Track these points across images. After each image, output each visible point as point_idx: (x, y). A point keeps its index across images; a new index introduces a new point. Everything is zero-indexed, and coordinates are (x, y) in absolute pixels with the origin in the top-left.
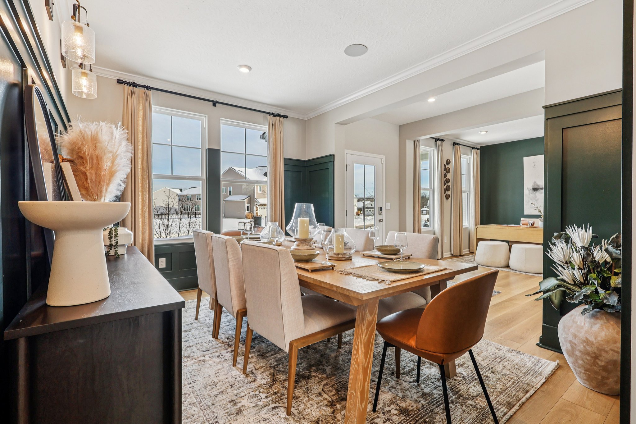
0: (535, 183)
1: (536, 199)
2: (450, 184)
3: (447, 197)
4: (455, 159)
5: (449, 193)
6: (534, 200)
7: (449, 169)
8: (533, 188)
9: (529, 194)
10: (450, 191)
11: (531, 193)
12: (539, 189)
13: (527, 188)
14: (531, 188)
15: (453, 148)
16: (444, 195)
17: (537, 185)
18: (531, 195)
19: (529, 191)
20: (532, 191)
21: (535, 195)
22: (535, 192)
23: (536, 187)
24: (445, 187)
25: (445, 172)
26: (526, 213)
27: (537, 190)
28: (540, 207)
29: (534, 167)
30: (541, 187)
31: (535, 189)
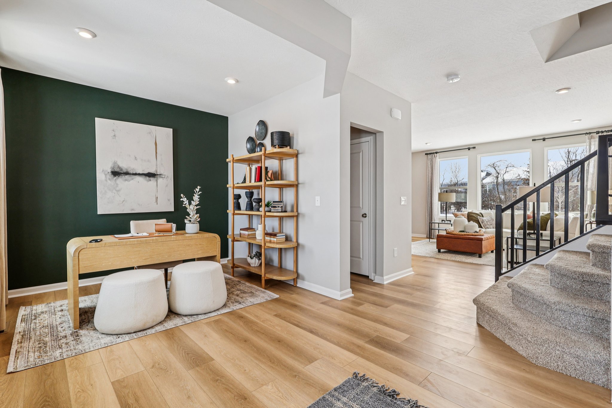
0: (115, 163)
1: (118, 189)
6: (114, 191)
8: (113, 170)
9: (106, 180)
11: (110, 179)
12: (121, 173)
13: (101, 170)
14: (110, 170)
17: (119, 167)
18: (109, 181)
19: (106, 175)
20: (110, 176)
21: (116, 182)
22: (115, 178)
23: (117, 170)
26: (99, 212)
27: (119, 175)
28: (124, 201)
29: (114, 137)
30: (125, 171)
31: (115, 174)
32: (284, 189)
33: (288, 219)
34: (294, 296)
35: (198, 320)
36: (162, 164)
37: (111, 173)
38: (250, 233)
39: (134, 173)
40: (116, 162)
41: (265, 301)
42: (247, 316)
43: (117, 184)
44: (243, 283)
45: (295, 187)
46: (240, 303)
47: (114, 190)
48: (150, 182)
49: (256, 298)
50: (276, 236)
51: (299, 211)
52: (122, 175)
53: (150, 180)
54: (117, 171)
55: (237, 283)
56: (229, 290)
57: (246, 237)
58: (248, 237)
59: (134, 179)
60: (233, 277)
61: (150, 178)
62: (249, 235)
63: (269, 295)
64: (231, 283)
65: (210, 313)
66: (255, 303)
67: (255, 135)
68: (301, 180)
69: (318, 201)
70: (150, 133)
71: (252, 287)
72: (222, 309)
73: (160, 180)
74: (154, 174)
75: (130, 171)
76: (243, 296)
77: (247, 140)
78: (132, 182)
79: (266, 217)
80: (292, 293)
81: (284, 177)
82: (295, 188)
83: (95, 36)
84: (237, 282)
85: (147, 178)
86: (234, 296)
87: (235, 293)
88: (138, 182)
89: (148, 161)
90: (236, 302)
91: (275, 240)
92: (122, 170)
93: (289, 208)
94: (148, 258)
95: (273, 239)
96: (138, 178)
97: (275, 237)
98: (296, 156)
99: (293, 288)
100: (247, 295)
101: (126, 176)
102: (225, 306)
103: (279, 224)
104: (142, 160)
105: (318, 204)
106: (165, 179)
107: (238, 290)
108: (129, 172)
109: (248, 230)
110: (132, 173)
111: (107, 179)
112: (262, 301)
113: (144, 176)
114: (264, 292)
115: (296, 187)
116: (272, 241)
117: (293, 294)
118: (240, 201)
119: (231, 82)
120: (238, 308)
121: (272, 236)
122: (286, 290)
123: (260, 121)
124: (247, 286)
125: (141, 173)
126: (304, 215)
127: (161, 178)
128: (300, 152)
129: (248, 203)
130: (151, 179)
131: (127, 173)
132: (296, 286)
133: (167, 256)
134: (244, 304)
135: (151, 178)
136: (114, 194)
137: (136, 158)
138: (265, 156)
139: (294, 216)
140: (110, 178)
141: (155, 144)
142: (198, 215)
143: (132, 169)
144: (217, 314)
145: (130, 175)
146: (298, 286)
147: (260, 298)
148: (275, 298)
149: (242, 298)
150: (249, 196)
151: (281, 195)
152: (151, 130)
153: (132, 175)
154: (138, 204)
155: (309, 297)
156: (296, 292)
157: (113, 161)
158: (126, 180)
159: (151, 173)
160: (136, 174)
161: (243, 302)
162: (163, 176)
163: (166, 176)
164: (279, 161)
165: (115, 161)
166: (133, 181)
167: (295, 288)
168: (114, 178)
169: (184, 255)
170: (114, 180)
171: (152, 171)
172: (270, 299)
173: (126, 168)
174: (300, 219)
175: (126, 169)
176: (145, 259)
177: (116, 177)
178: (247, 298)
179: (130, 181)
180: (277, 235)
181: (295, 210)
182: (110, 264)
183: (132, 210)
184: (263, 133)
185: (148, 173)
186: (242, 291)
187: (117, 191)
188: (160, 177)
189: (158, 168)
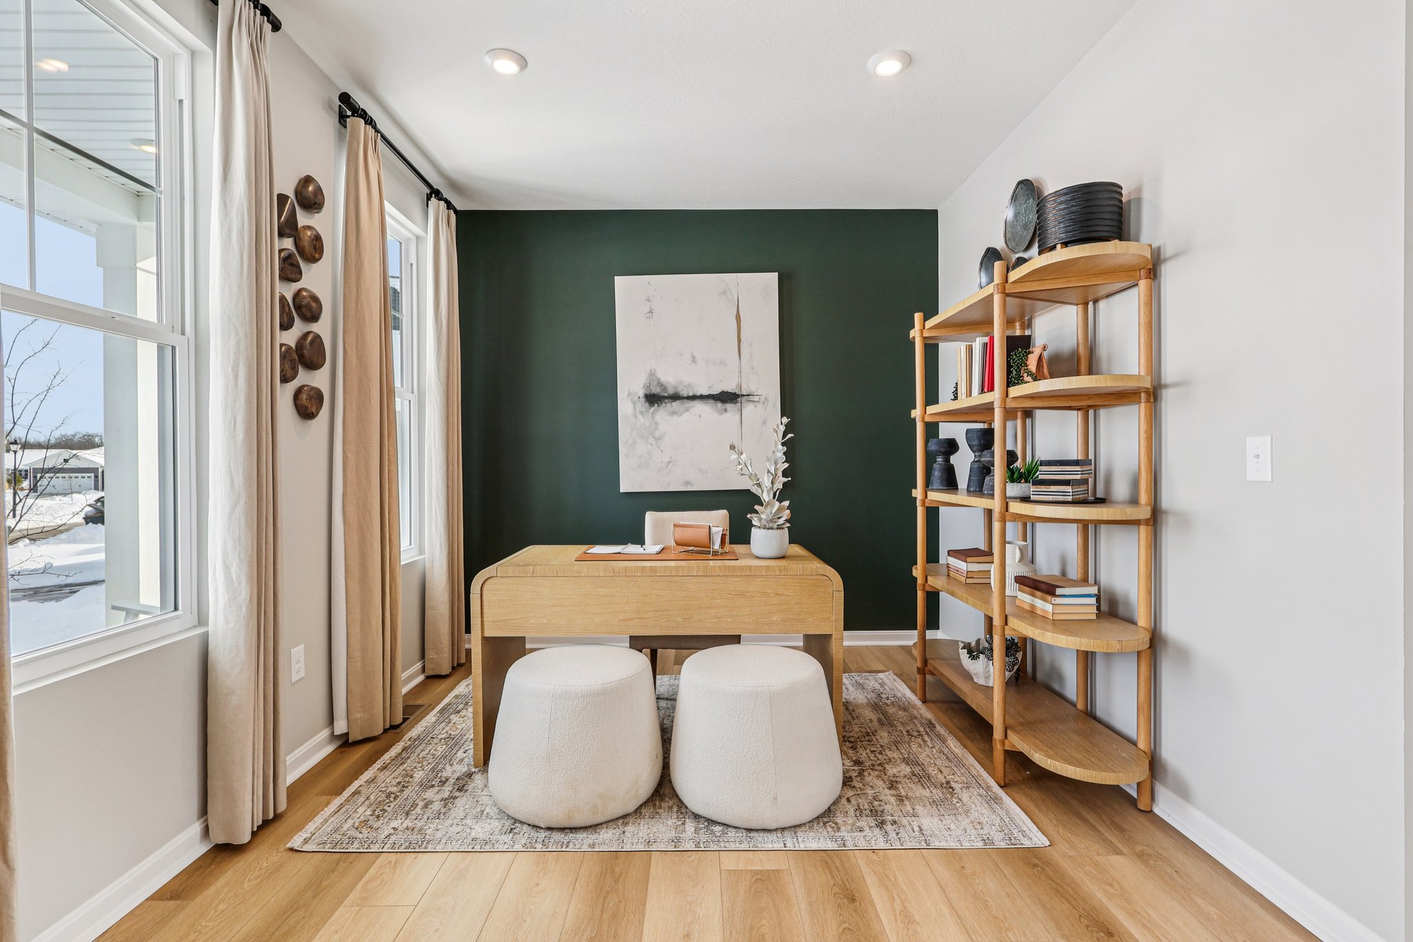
0: (652, 374)
1: (657, 434)
2: (322, 328)
3: (307, 405)
4: (352, 199)
5: (319, 379)
6: (651, 440)
7: (318, 238)
8: (648, 392)
9: (635, 416)
10: (326, 369)
11: (641, 413)
12: (665, 398)
13: (626, 393)
14: (641, 393)
15: (341, 137)
16: (285, 394)
17: (660, 384)
18: (640, 417)
19: (634, 403)
20: (642, 405)
21: (653, 418)
22: (652, 409)
23: (656, 390)
24: (290, 338)
25: (288, 243)
26: (624, 487)
27: (660, 401)
28: (669, 462)
29: (650, 315)
30: (671, 391)
31: (653, 399)
32: (1103, 413)
33: (1119, 533)
34: (1122, 866)
35: (715, 848)
36: (753, 368)
37: (643, 400)
38: (975, 567)
39: (691, 394)
40: (653, 371)
41: (980, 845)
42: (872, 901)
43: (656, 424)
44: (939, 736)
45: (1143, 400)
46: (881, 824)
47: (651, 437)
48: (726, 415)
49: (948, 820)
50: (1053, 594)
51: (1165, 502)
52: (666, 401)
53: (726, 410)
54: (655, 393)
55: (922, 729)
56: (880, 753)
57: (963, 579)
58: (969, 581)
59: (690, 411)
60: (919, 703)
61: (725, 405)
62: (969, 575)
63: (1007, 820)
64: (903, 724)
65: (766, 834)
66: (937, 844)
67: (1005, 237)
68: (1171, 370)
69: (1257, 456)
70: (724, 293)
71: (960, 763)
72: (811, 828)
73: (749, 409)
74: (735, 394)
75: (683, 390)
76: (910, 794)
77: (981, 263)
78: (686, 416)
79: (1007, 518)
80: (1115, 841)
81: (1104, 366)
82: (1143, 405)
83: (523, 62)
84: (922, 725)
85: (720, 405)
86: (879, 783)
87: (892, 770)
88: (700, 416)
89: (721, 363)
90: (874, 813)
91: (1049, 608)
92: (665, 389)
93: (1121, 490)
94: (632, 619)
95: (1044, 606)
96: (699, 407)
97: (1049, 598)
98: (1153, 268)
99: (1132, 820)
100: (926, 793)
101: (674, 404)
102: (826, 817)
103: (1081, 547)
104: (708, 361)
105: (1259, 469)
106: (760, 406)
107: (906, 761)
108: (681, 393)
109: (969, 559)
110: (686, 396)
111: (638, 412)
112: (966, 845)
113: (711, 401)
114: (996, 800)
115: (1148, 401)
116: (1039, 612)
117: (1118, 852)
118: (954, 459)
119: (889, 67)
120: (862, 844)
121: (1038, 593)
122: (1091, 817)
123: (1020, 183)
124: (946, 750)
125: (705, 393)
126: (1186, 521)
127: (750, 403)
128: (1167, 251)
129: (976, 465)
130: (729, 406)
131: (676, 397)
132: (1151, 811)
133: (680, 619)
134: (893, 835)
135: (728, 404)
136: (650, 446)
137: (694, 360)
138: (1008, 295)
139: (1140, 520)
140: (643, 410)
141: (736, 319)
142: (786, 503)
143: (685, 387)
144: (780, 846)
145: (682, 401)
146: (1156, 810)
147: (965, 822)
148: (1027, 844)
149: (900, 799)
150: (975, 443)
151: (1088, 435)
152: (727, 286)
153: (686, 400)
154: (699, 469)
155: (1200, 901)
156: (1139, 848)
157: (648, 371)
158: (674, 413)
159: (727, 392)
160: (693, 398)
161: (895, 822)
162: (756, 399)
163: (762, 398)
164: (1080, 307)
165: (651, 371)
166: (688, 413)
167: (1142, 819)
168: (650, 409)
169: (730, 620)
170: (650, 414)
171: (730, 387)
172: (1003, 845)
173: (673, 384)
174: (1170, 536)
175: (675, 387)
176: (624, 620)
177: (653, 406)
178: (919, 809)
179: (681, 415)
180: (1059, 591)
181: (1143, 498)
182: (545, 621)
183: (687, 483)
184: (1030, 222)
185: (720, 393)
186: (917, 770)
187: (656, 439)
188: (749, 401)
189: (743, 379)
